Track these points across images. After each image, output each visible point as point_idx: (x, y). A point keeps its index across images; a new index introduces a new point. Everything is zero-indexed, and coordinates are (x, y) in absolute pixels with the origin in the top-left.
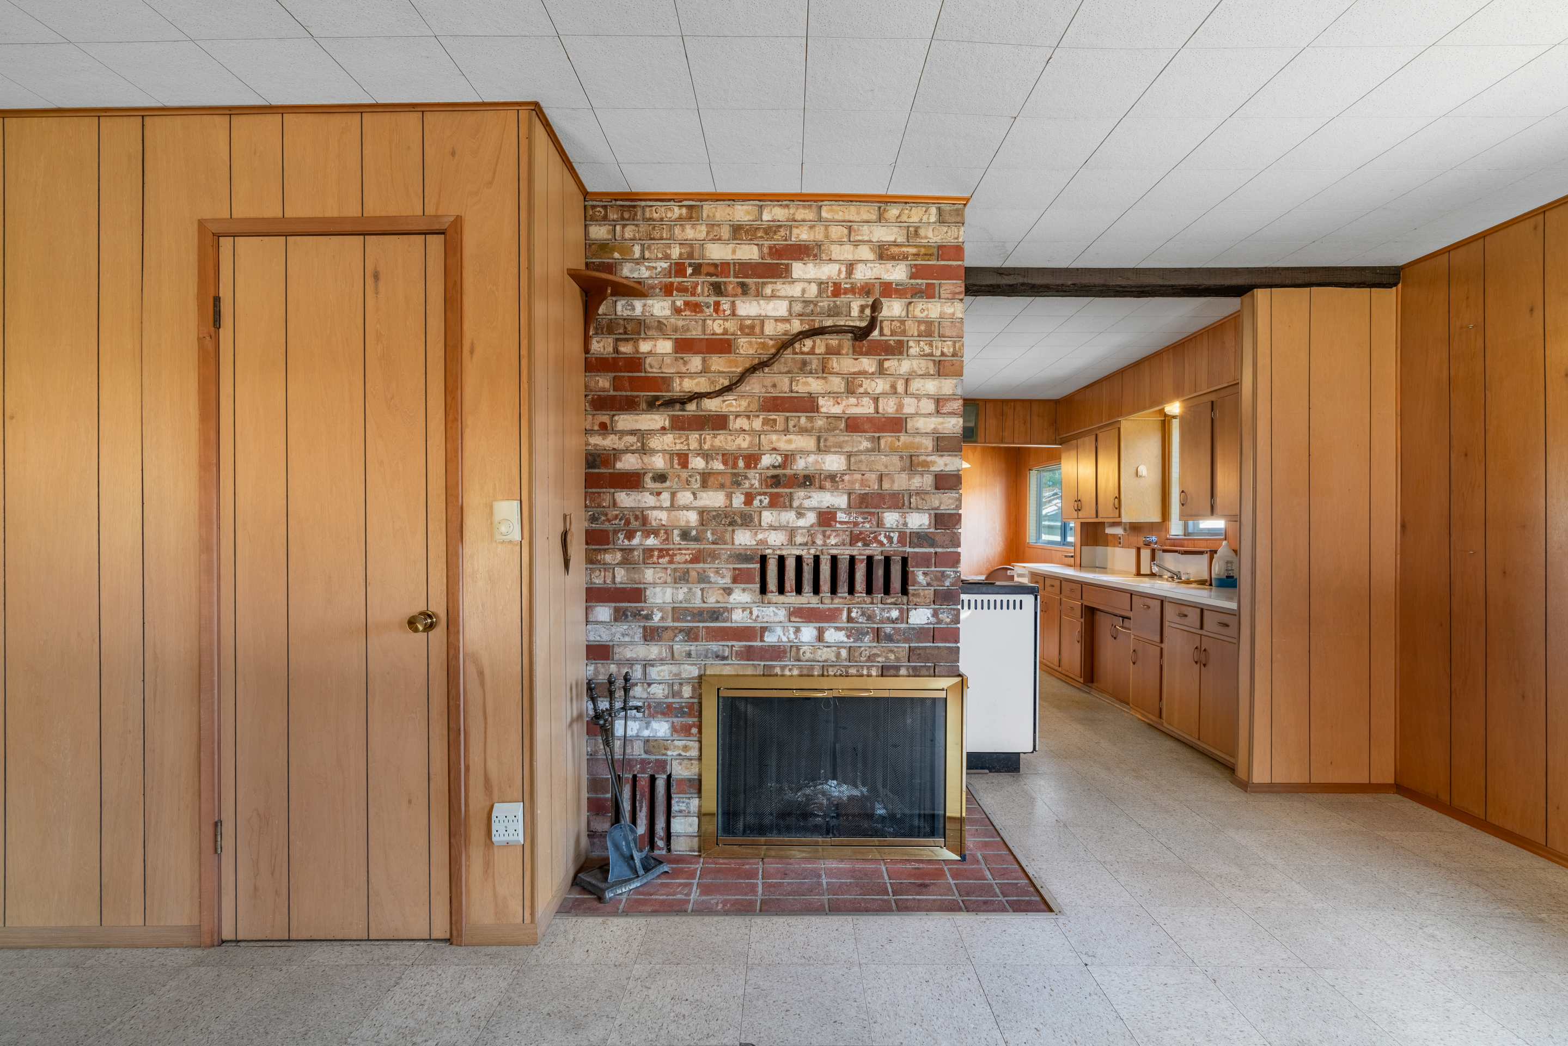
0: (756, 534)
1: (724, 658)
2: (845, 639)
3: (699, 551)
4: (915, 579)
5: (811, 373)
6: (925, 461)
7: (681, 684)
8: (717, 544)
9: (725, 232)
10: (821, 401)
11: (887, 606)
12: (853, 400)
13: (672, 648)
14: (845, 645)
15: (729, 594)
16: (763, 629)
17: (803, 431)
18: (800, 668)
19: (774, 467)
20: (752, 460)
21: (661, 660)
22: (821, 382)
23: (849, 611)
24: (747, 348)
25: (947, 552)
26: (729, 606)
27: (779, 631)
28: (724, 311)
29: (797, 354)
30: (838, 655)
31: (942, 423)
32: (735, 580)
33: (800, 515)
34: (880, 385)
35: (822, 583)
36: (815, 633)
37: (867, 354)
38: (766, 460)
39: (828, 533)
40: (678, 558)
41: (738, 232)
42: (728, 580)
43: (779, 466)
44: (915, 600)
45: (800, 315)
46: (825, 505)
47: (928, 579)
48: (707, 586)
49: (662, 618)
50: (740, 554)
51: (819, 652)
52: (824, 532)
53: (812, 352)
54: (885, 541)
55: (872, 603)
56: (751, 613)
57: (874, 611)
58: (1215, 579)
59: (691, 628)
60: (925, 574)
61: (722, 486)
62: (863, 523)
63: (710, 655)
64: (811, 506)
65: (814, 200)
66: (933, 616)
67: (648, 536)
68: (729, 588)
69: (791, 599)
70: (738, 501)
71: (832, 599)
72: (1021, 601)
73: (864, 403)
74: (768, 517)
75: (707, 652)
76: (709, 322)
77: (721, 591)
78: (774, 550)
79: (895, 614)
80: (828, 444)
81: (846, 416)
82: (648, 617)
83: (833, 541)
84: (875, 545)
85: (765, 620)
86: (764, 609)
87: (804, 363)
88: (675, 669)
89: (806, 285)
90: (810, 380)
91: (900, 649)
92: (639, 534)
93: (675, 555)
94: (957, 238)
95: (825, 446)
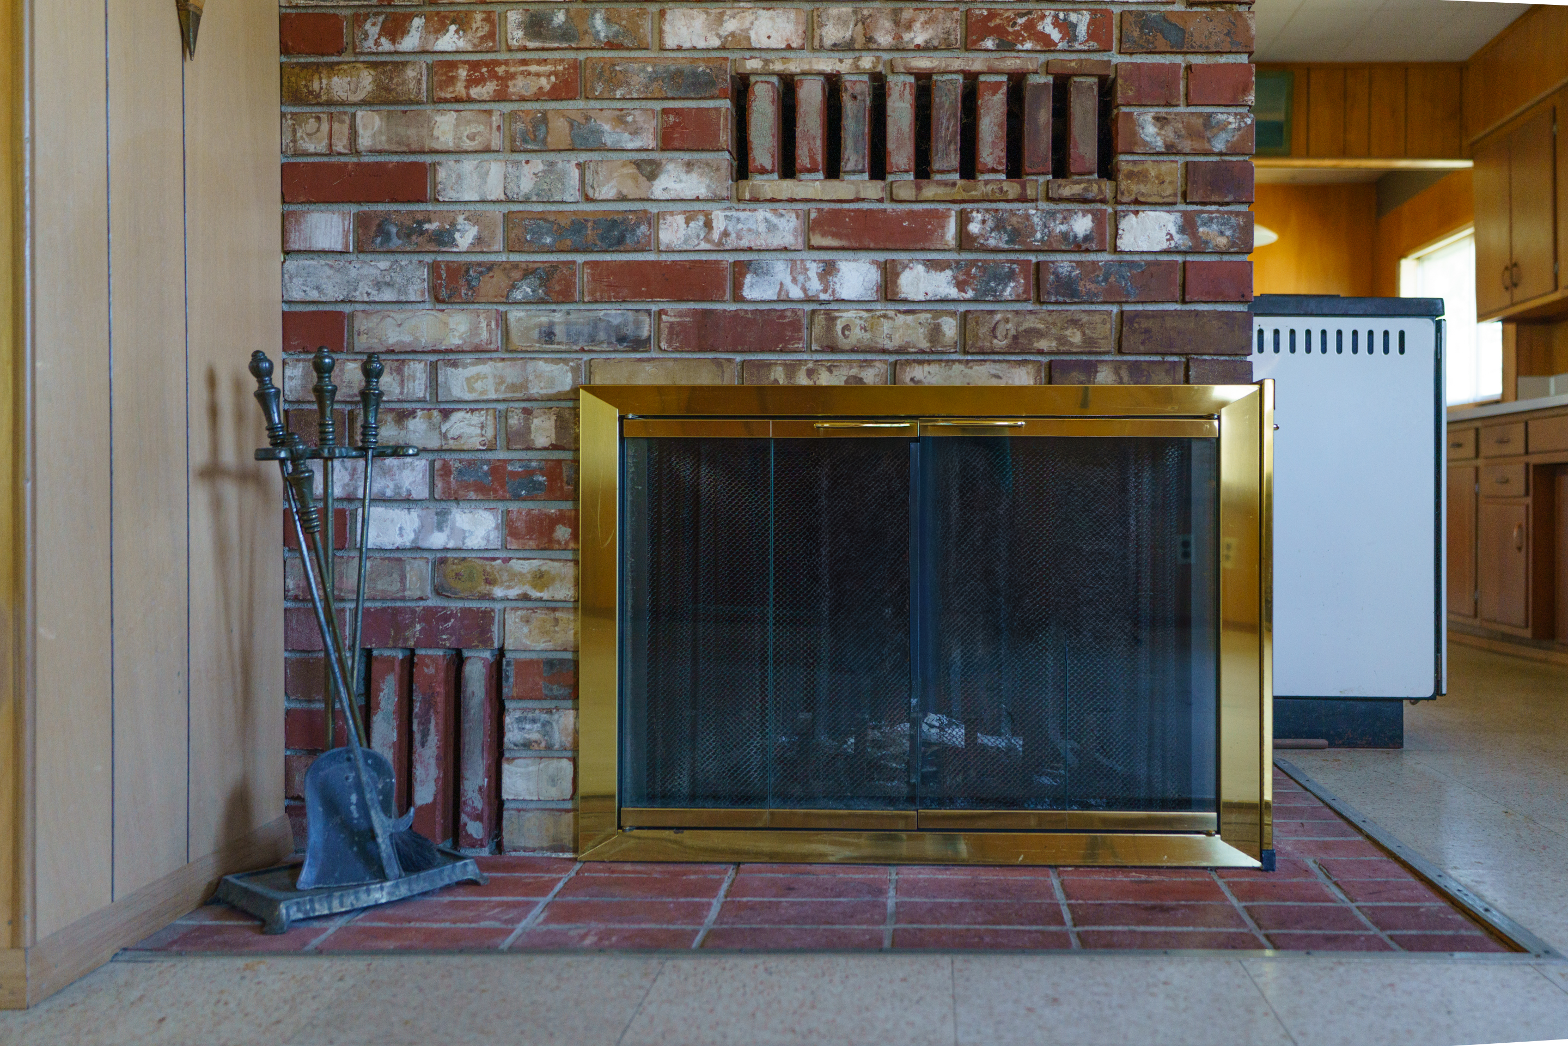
0: (720, 20)
1: (639, 344)
2: (953, 293)
3: (576, 66)
4: (1134, 134)
7: (527, 412)
8: (620, 47)
11: (1062, 206)
13: (503, 319)
14: (951, 307)
15: (652, 177)
16: (741, 269)
18: (835, 367)
21: (478, 350)
23: (964, 219)
25: (1217, 66)
26: (653, 208)
27: (780, 270)
30: (935, 332)
32: (667, 142)
35: (891, 145)
36: (874, 275)
39: (907, 15)
40: (519, 86)
42: (648, 140)
44: (1134, 188)
47: (1169, 132)
48: (596, 156)
49: (479, 240)
50: (679, 73)
51: (886, 326)
52: (896, 13)
54: (1056, 35)
55: (1023, 199)
56: (708, 225)
57: (1027, 217)
59: (555, 266)
60: (1160, 120)
63: (602, 336)
66: (1182, 230)
67: (442, 29)
68: (651, 162)
69: (813, 188)
71: (919, 188)
72: (1402, 334)
75: (595, 327)
77: (632, 170)
78: (767, 61)
79: (1082, 225)
82: (443, 238)
83: (919, 37)
84: (1028, 45)
85: (744, 243)
86: (742, 215)
88: (511, 372)
91: (1097, 318)
92: (418, 22)
93: (512, 76)
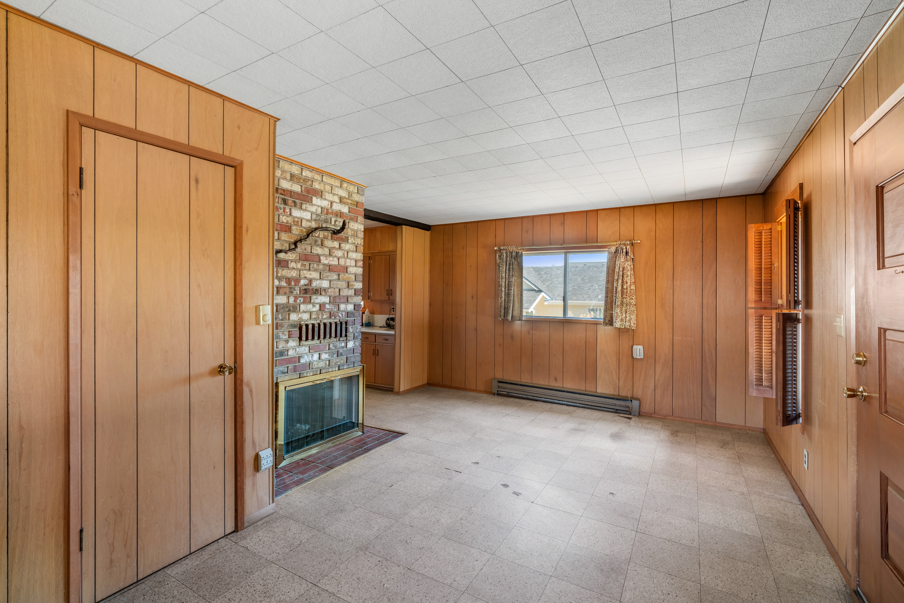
0: (298, 315)
1: (285, 373)
2: (328, 357)
4: (349, 330)
5: (318, 245)
6: (352, 284)
8: (283, 320)
9: (288, 177)
10: (321, 258)
11: (341, 342)
12: (331, 258)
14: (327, 359)
15: (287, 343)
16: (300, 357)
17: (316, 270)
18: (313, 372)
19: (305, 285)
20: (297, 281)
22: (321, 249)
23: (329, 345)
24: (296, 230)
26: (287, 349)
27: (306, 356)
28: (287, 212)
29: (313, 236)
30: (325, 364)
31: (357, 270)
32: (290, 336)
33: (314, 306)
34: (339, 253)
35: (321, 335)
36: (318, 356)
37: (336, 240)
38: (303, 282)
41: (293, 177)
42: (287, 337)
43: (307, 285)
44: (349, 338)
45: (315, 220)
46: (322, 301)
47: (353, 330)
50: (292, 324)
51: (319, 364)
52: (322, 313)
53: (318, 237)
54: (341, 316)
55: (337, 341)
56: (296, 350)
57: (337, 344)
58: (365, 323)
60: (352, 328)
61: (285, 293)
62: (334, 309)
63: (279, 373)
64: (318, 302)
65: (321, 173)
66: (354, 344)
68: (287, 340)
69: (310, 342)
70: (292, 300)
71: (324, 341)
73: (335, 260)
74: (303, 307)
75: (278, 371)
76: (281, 216)
77: (284, 342)
78: (305, 322)
79: (343, 344)
80: (324, 276)
81: (329, 265)
83: (325, 317)
84: (337, 318)
85: (301, 353)
86: (301, 348)
87: (316, 241)
89: (317, 207)
90: (318, 248)
91: (344, 358)
94: (362, 200)
95: (323, 277)
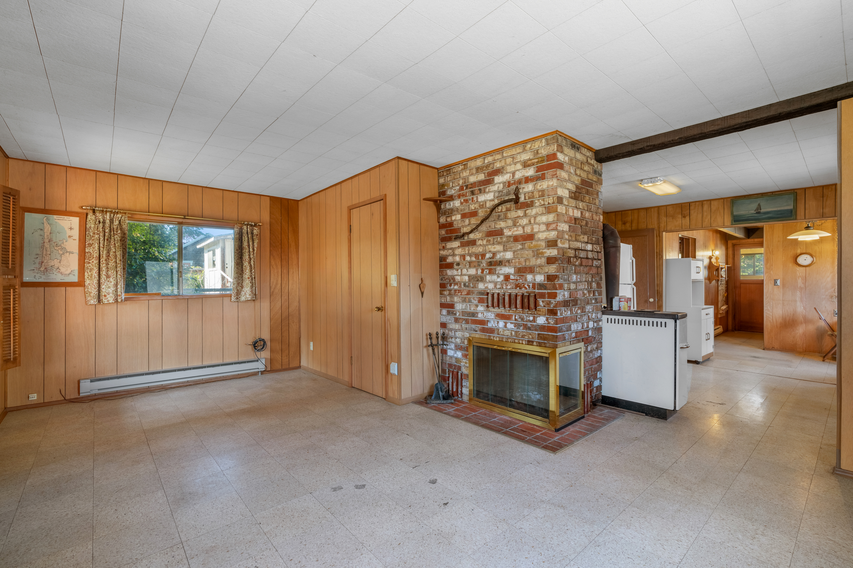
0: (485, 284)
1: (476, 331)
2: (514, 328)
3: (469, 291)
4: (539, 304)
5: (501, 220)
6: (542, 252)
7: (464, 339)
8: (473, 288)
9: (474, 171)
10: (505, 231)
11: (529, 315)
12: (515, 229)
13: (462, 325)
14: (514, 330)
15: (477, 307)
16: (488, 321)
17: (499, 243)
18: (499, 337)
19: (490, 258)
20: (483, 256)
21: (459, 330)
22: (504, 223)
23: (515, 316)
24: (482, 214)
25: (552, 292)
26: (478, 312)
27: (492, 322)
28: (475, 200)
29: (496, 213)
30: (511, 334)
31: (549, 234)
32: (479, 302)
33: (498, 277)
34: (525, 221)
35: (506, 304)
36: (504, 324)
37: (520, 209)
38: (488, 256)
39: (507, 284)
40: (463, 293)
41: (479, 170)
42: (477, 302)
43: (492, 258)
44: (539, 313)
45: (497, 197)
46: (506, 272)
47: (544, 303)
48: (472, 304)
49: (459, 315)
50: (480, 292)
51: (505, 332)
52: (506, 283)
53: (501, 211)
54: (527, 287)
55: (523, 313)
56: (484, 314)
57: (524, 316)
59: (467, 319)
60: (543, 302)
61: (475, 267)
62: (520, 279)
63: (472, 329)
64: (502, 273)
65: (500, 150)
66: (546, 320)
67: (455, 285)
68: (477, 305)
69: (496, 310)
70: (479, 271)
71: (509, 310)
72: (665, 323)
73: (519, 230)
74: (488, 278)
76: (470, 206)
77: (475, 306)
78: (490, 290)
79: (531, 318)
80: (507, 248)
81: (514, 235)
82: (455, 314)
83: (509, 287)
84: (523, 289)
85: (488, 318)
86: (488, 313)
87: (499, 216)
88: (462, 333)
89: (499, 184)
90: (501, 222)
91: (534, 334)
92: (453, 284)
93: (462, 292)
94: (554, 150)
95: (506, 249)
